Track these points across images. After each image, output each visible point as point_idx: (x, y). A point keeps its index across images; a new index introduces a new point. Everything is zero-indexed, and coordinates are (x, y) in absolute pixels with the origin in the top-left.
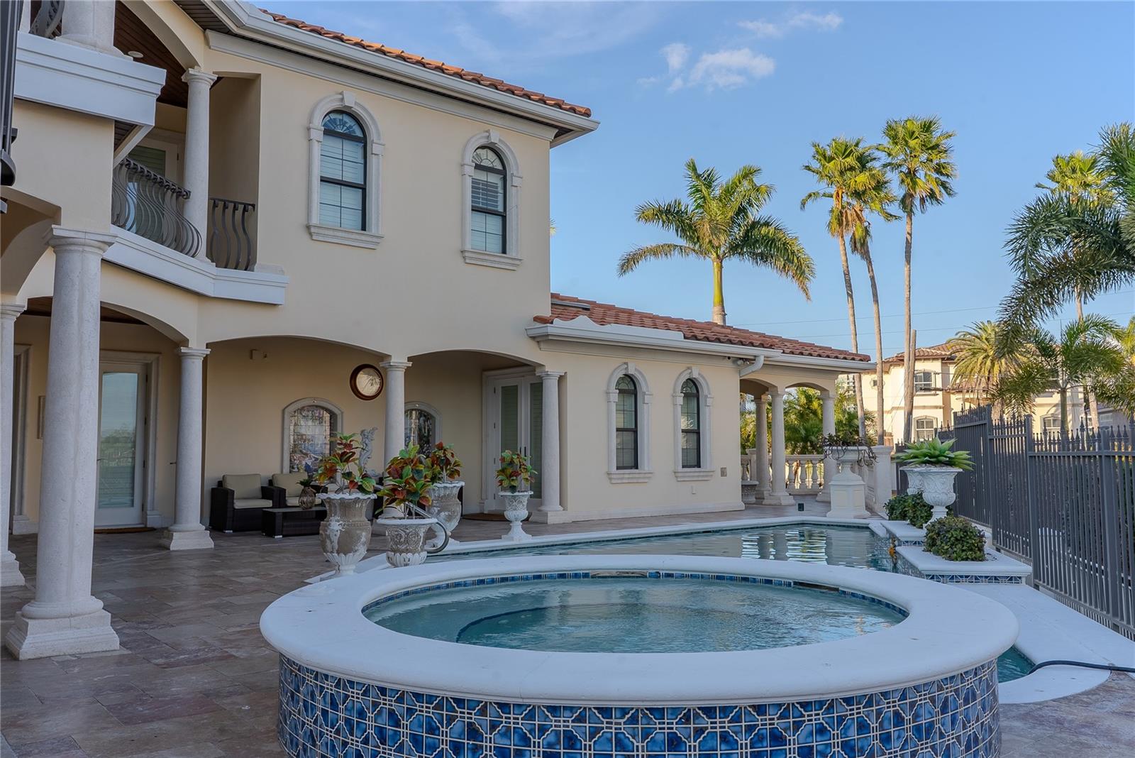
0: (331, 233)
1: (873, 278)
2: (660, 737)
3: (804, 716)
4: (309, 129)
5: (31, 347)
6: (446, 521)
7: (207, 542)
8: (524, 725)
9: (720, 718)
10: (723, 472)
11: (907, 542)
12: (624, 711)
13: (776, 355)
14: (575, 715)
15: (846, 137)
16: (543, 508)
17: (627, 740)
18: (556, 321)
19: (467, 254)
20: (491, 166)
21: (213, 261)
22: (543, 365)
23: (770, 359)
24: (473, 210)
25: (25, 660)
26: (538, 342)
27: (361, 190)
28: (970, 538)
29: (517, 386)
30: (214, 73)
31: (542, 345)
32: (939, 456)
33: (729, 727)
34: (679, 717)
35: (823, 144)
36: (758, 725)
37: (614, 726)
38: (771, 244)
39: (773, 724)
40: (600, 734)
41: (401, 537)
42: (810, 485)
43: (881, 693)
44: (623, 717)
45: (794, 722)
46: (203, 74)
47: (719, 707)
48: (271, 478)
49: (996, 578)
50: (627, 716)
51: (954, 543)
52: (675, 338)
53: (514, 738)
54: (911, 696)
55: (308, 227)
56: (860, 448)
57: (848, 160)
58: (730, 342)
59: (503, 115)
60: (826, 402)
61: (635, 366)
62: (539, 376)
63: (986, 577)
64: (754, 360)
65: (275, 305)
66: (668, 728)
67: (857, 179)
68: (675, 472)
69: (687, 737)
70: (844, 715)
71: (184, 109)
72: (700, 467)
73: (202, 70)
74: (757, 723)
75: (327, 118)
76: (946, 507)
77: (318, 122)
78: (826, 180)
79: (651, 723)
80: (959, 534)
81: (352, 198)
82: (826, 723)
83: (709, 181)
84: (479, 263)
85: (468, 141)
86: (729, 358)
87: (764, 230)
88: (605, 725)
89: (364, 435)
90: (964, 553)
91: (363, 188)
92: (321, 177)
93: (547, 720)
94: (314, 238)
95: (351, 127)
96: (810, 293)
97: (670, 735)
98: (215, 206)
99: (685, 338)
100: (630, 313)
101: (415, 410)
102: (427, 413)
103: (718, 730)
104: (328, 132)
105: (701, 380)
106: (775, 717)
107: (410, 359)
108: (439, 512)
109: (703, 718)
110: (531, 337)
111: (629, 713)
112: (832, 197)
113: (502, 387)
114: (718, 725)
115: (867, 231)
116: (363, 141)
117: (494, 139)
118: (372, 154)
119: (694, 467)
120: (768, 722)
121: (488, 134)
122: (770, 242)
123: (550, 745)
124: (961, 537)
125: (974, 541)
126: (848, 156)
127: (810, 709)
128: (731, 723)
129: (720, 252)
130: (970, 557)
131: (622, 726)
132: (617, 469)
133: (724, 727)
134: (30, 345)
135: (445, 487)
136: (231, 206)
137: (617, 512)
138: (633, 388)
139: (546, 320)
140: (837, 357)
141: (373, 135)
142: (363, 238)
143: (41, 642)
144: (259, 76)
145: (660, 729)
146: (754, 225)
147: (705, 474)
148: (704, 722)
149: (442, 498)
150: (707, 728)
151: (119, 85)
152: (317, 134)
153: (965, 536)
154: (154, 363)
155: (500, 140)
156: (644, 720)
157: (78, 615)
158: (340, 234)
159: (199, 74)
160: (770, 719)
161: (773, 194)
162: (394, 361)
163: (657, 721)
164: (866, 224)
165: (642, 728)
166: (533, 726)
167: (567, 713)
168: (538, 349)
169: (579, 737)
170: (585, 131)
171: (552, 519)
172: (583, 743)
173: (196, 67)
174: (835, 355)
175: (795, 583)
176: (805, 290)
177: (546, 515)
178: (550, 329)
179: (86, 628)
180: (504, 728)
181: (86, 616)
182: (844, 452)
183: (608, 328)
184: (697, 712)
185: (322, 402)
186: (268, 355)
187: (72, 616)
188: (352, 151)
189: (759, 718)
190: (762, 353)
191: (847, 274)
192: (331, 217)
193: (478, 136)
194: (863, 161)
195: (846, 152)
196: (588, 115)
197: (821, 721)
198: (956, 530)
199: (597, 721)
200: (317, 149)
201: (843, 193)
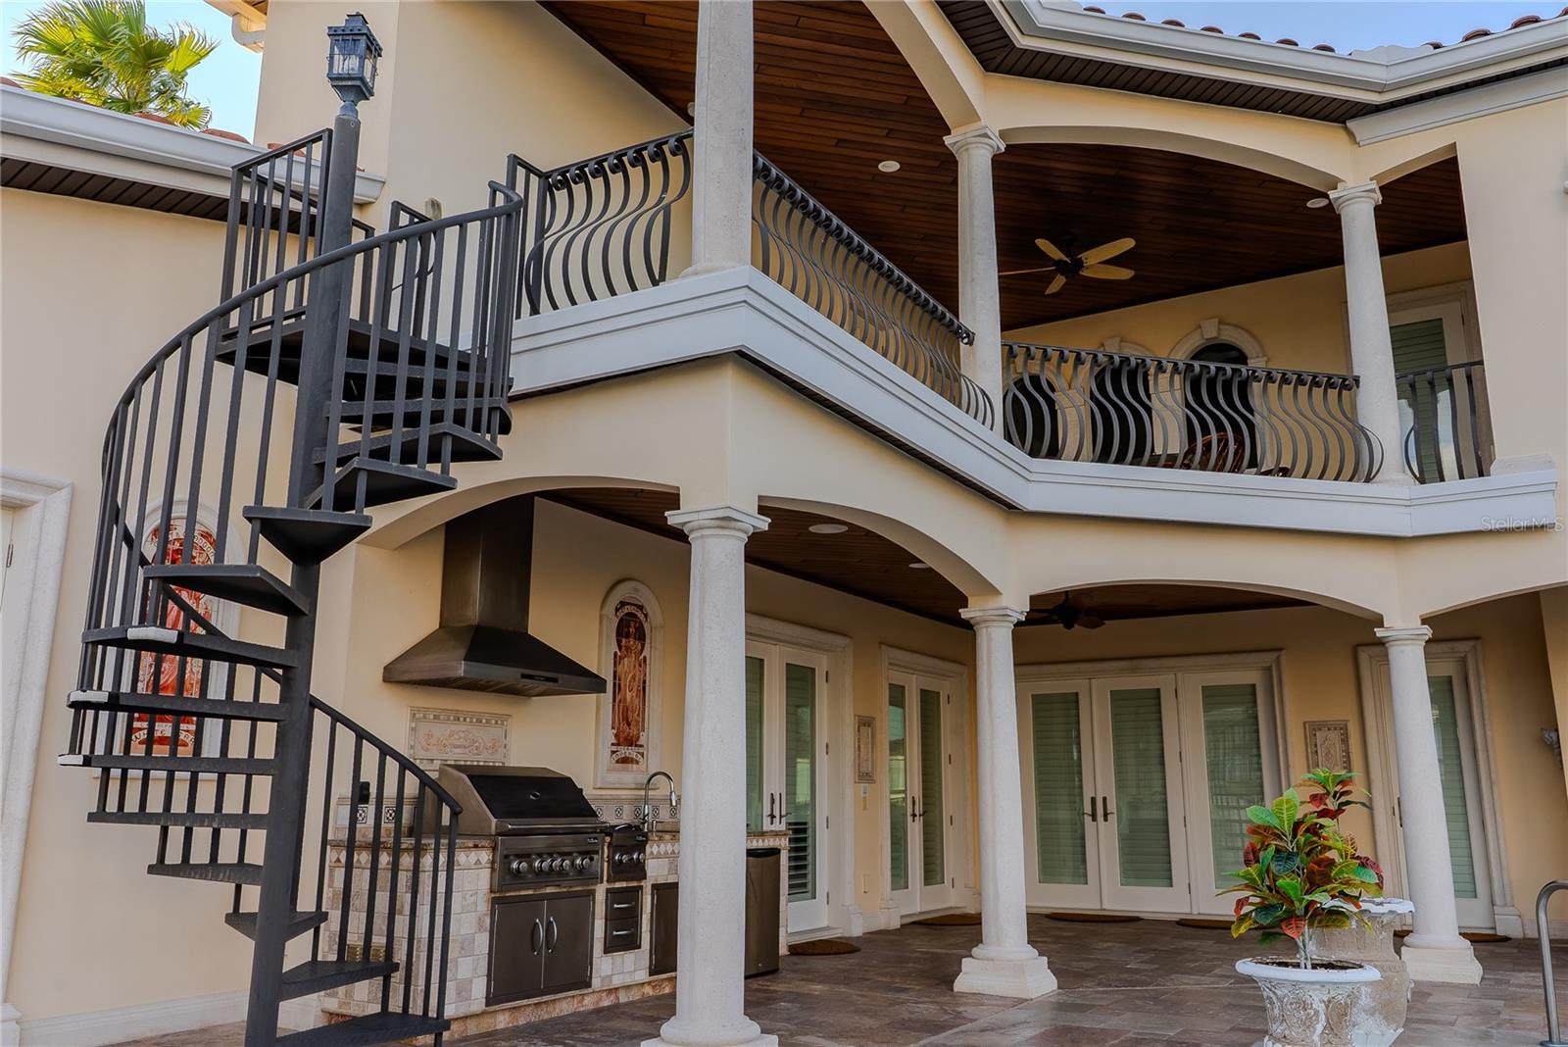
5: (1283, 652)
21: (1414, 476)
46: (1355, 191)
73: (1350, 184)
134: (1280, 649)
144: (1455, 145)
154: (1469, 656)
159: (1345, 193)
173: (1339, 185)
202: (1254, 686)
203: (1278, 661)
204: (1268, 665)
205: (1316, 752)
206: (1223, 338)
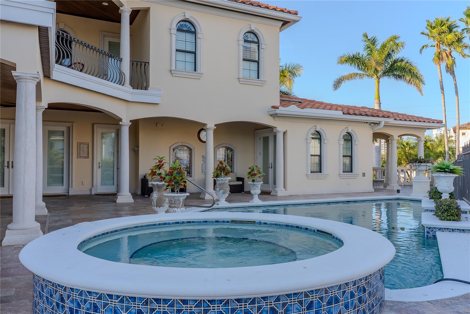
0: (180, 73)
1: (456, 85)
2: (133, 311)
3: (210, 307)
4: (170, 29)
5: (74, 123)
6: (222, 194)
7: (131, 200)
8: (79, 298)
9: (163, 304)
10: (364, 175)
11: (427, 210)
12: (118, 297)
13: (391, 121)
14: (98, 296)
15: (442, 17)
16: (275, 189)
17: (118, 311)
18: (280, 108)
19: (240, 80)
20: (252, 40)
21: (132, 87)
22: (276, 127)
23: (388, 123)
24: (243, 60)
25: (4, 246)
26: (274, 117)
27: (194, 54)
28: (452, 210)
29: (268, 137)
30: (131, 8)
31: (276, 118)
32: (445, 168)
33: (167, 309)
34: (143, 302)
35: (431, 21)
36: (183, 309)
37: (113, 303)
38: (403, 70)
39: (192, 310)
40: (108, 307)
41: (172, 201)
42: (403, 181)
43: (261, 297)
44: (117, 299)
45: (204, 310)
46: (126, 9)
47: (163, 299)
48: (145, 175)
49: (463, 230)
50: (119, 299)
51: (443, 212)
52: (339, 114)
53: (75, 304)
54: (283, 299)
55: (171, 71)
56: (427, 164)
57: (443, 28)
58: (367, 115)
59: (257, 17)
60: (419, 142)
61: (320, 127)
62: (275, 132)
63: (458, 229)
64: (380, 123)
65: (157, 104)
66: (138, 307)
67: (448, 37)
68: (339, 175)
69: (146, 312)
70: (236, 308)
71: (120, 24)
72: (352, 172)
73: (126, 7)
74: (183, 308)
75: (179, 24)
76: (449, 194)
77: (174, 27)
78: (432, 39)
79: (130, 303)
80: (445, 208)
81: (190, 58)
82: (224, 311)
83: (373, 42)
84: (247, 83)
85: (241, 31)
86: (367, 123)
87: (399, 64)
88: (110, 302)
89: (204, 157)
90: (448, 217)
91: (195, 53)
92: (176, 49)
93: (87, 297)
94: (173, 75)
95: (189, 27)
96: (423, 92)
97: (138, 311)
98: (133, 64)
99: (344, 114)
100: (322, 103)
101: (224, 147)
102: (231, 148)
103: (162, 310)
104: (179, 30)
105: (352, 133)
106: (193, 306)
107: (215, 125)
108: (220, 190)
109: (154, 303)
110: (270, 115)
111: (120, 297)
112: (435, 47)
113: (263, 137)
114: (162, 308)
115: (454, 62)
116: (195, 33)
117: (253, 28)
118: (198, 38)
119: (349, 172)
120: (189, 308)
121: (250, 26)
122: (403, 69)
123: (88, 309)
124: (447, 209)
125: (454, 211)
126: (443, 26)
127: (214, 303)
128: (168, 307)
129: (379, 75)
130: (451, 219)
131: (117, 304)
132: (311, 173)
133: (165, 309)
134: (73, 122)
135: (222, 180)
136: (139, 64)
137: (311, 191)
138: (320, 137)
139: (276, 107)
140: (424, 122)
141: (198, 31)
142: (194, 74)
143: (10, 239)
144: (149, 8)
145: (134, 307)
146: (395, 62)
147: (354, 175)
148: (155, 305)
149: (221, 184)
150: (156, 309)
151: (35, 10)
152: (174, 31)
153: (450, 209)
155: (256, 28)
156: (126, 301)
157: (26, 229)
158: (184, 73)
160: (190, 307)
161: (405, 46)
162: (208, 126)
163: (132, 303)
164: (454, 58)
165: (125, 305)
166: (82, 299)
167: (95, 295)
168: (274, 120)
169: (99, 307)
170: (295, 21)
171: (279, 194)
172: (101, 310)
173: (123, 6)
174: (423, 120)
175: (318, 231)
176: (420, 91)
177: (277, 192)
178: (277, 111)
179: (30, 234)
180: (72, 299)
181: (30, 230)
182: (419, 166)
183: (305, 110)
184: (151, 300)
185: (187, 144)
186: (163, 125)
187: (23, 229)
188: (189, 37)
189: (184, 306)
190: (383, 120)
191: (441, 82)
192: (181, 66)
193: (246, 27)
194: (450, 29)
195: (442, 24)
196: (297, 14)
197: (221, 310)
198: (445, 205)
199: (106, 300)
200: (174, 37)
201: (440, 44)
202: (64, 131)
203: (72, 125)
204: (69, 126)
205: (80, 150)
206: (65, 29)
